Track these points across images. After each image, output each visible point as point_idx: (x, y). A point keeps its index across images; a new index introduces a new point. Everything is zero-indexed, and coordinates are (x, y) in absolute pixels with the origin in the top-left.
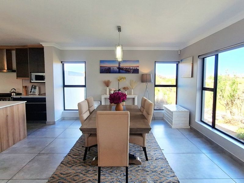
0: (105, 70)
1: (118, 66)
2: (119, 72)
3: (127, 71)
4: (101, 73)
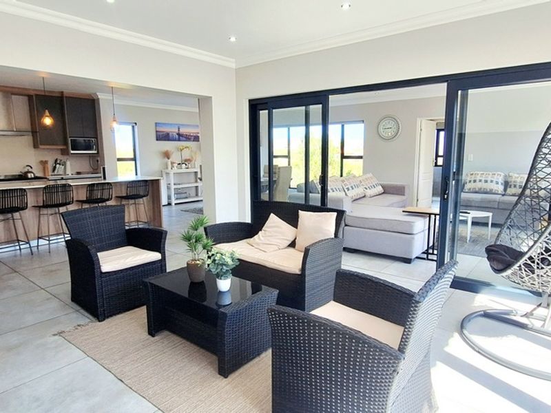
0: (163, 137)
1: (177, 131)
2: (179, 140)
3: (187, 138)
4: (157, 140)
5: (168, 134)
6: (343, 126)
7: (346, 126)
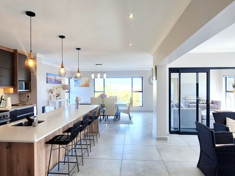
1: (54, 78)
2: (55, 83)
3: (58, 82)
4: (47, 83)
5: (51, 79)
6: (132, 79)
7: (134, 79)
